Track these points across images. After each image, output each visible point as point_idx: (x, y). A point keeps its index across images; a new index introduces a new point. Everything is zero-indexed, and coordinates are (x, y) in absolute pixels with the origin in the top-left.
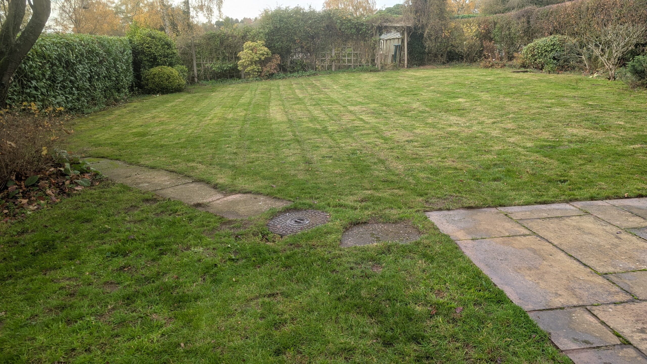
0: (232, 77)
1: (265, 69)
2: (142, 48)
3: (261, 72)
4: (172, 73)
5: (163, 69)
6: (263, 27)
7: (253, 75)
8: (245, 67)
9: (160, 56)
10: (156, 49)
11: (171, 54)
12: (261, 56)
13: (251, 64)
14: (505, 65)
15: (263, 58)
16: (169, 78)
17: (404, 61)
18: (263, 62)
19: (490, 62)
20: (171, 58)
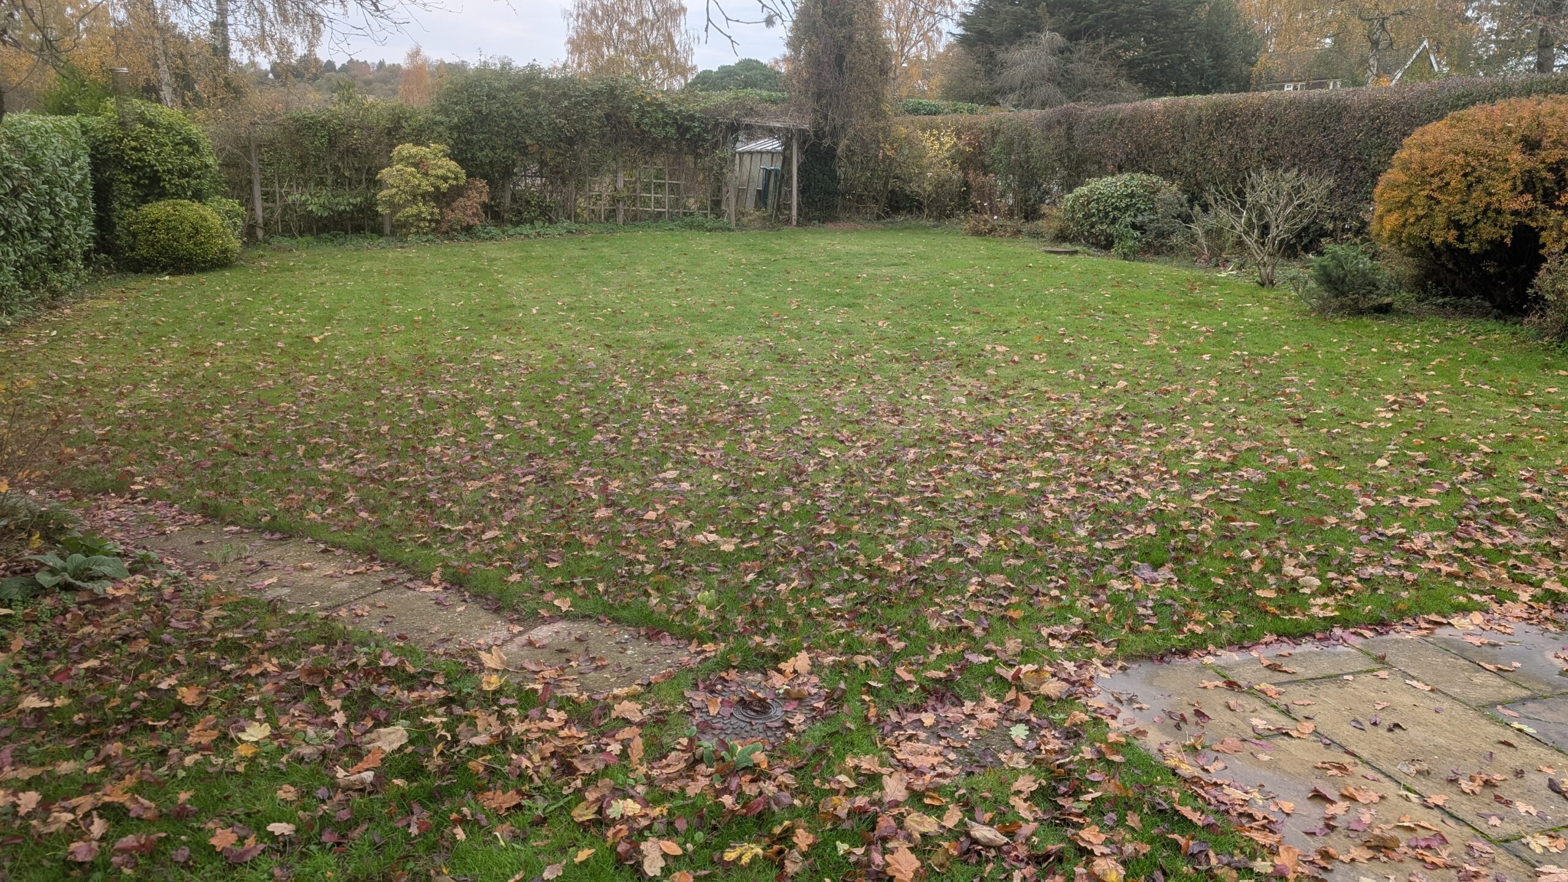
0: (358, 229)
1: (450, 216)
2: (118, 149)
3: (437, 222)
4: (206, 221)
5: (178, 208)
6: (445, 110)
7: (418, 227)
8: (395, 207)
9: (169, 172)
10: (159, 154)
11: (199, 169)
12: (440, 183)
13: (414, 201)
14: (1020, 232)
15: (444, 187)
16: (197, 232)
17: (790, 209)
18: (443, 198)
19: (986, 221)
20: (199, 177)
